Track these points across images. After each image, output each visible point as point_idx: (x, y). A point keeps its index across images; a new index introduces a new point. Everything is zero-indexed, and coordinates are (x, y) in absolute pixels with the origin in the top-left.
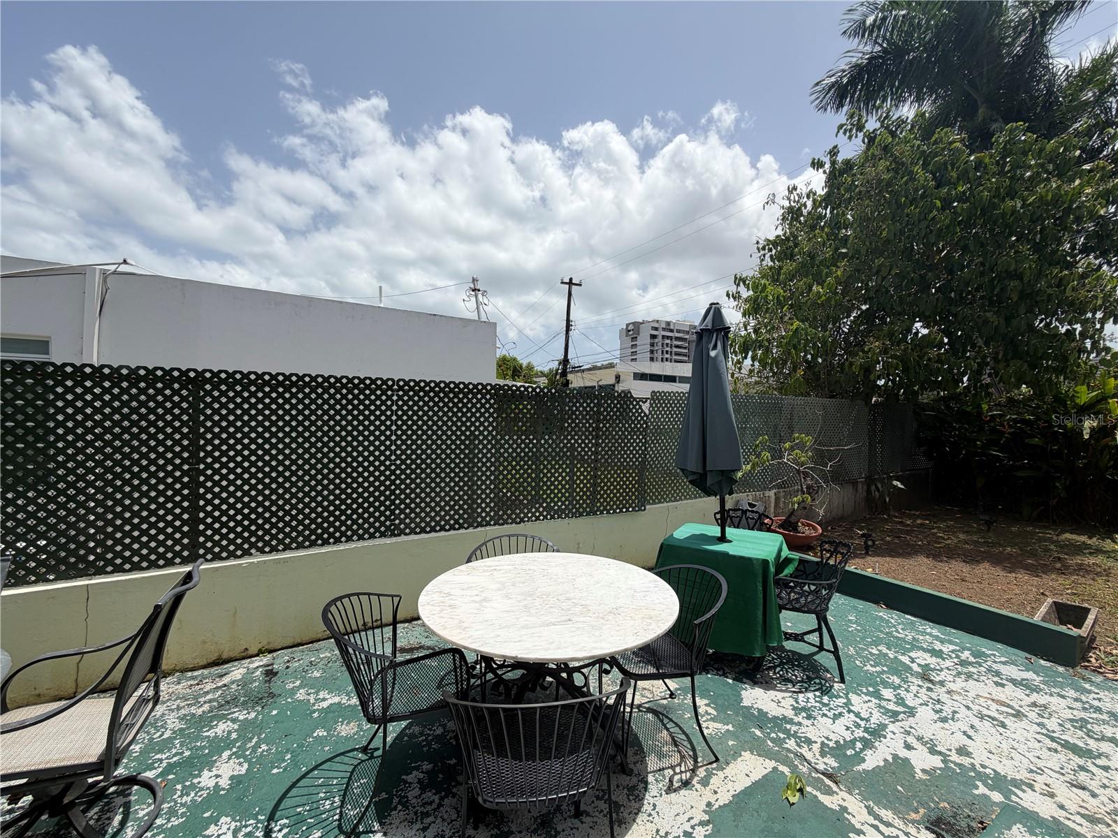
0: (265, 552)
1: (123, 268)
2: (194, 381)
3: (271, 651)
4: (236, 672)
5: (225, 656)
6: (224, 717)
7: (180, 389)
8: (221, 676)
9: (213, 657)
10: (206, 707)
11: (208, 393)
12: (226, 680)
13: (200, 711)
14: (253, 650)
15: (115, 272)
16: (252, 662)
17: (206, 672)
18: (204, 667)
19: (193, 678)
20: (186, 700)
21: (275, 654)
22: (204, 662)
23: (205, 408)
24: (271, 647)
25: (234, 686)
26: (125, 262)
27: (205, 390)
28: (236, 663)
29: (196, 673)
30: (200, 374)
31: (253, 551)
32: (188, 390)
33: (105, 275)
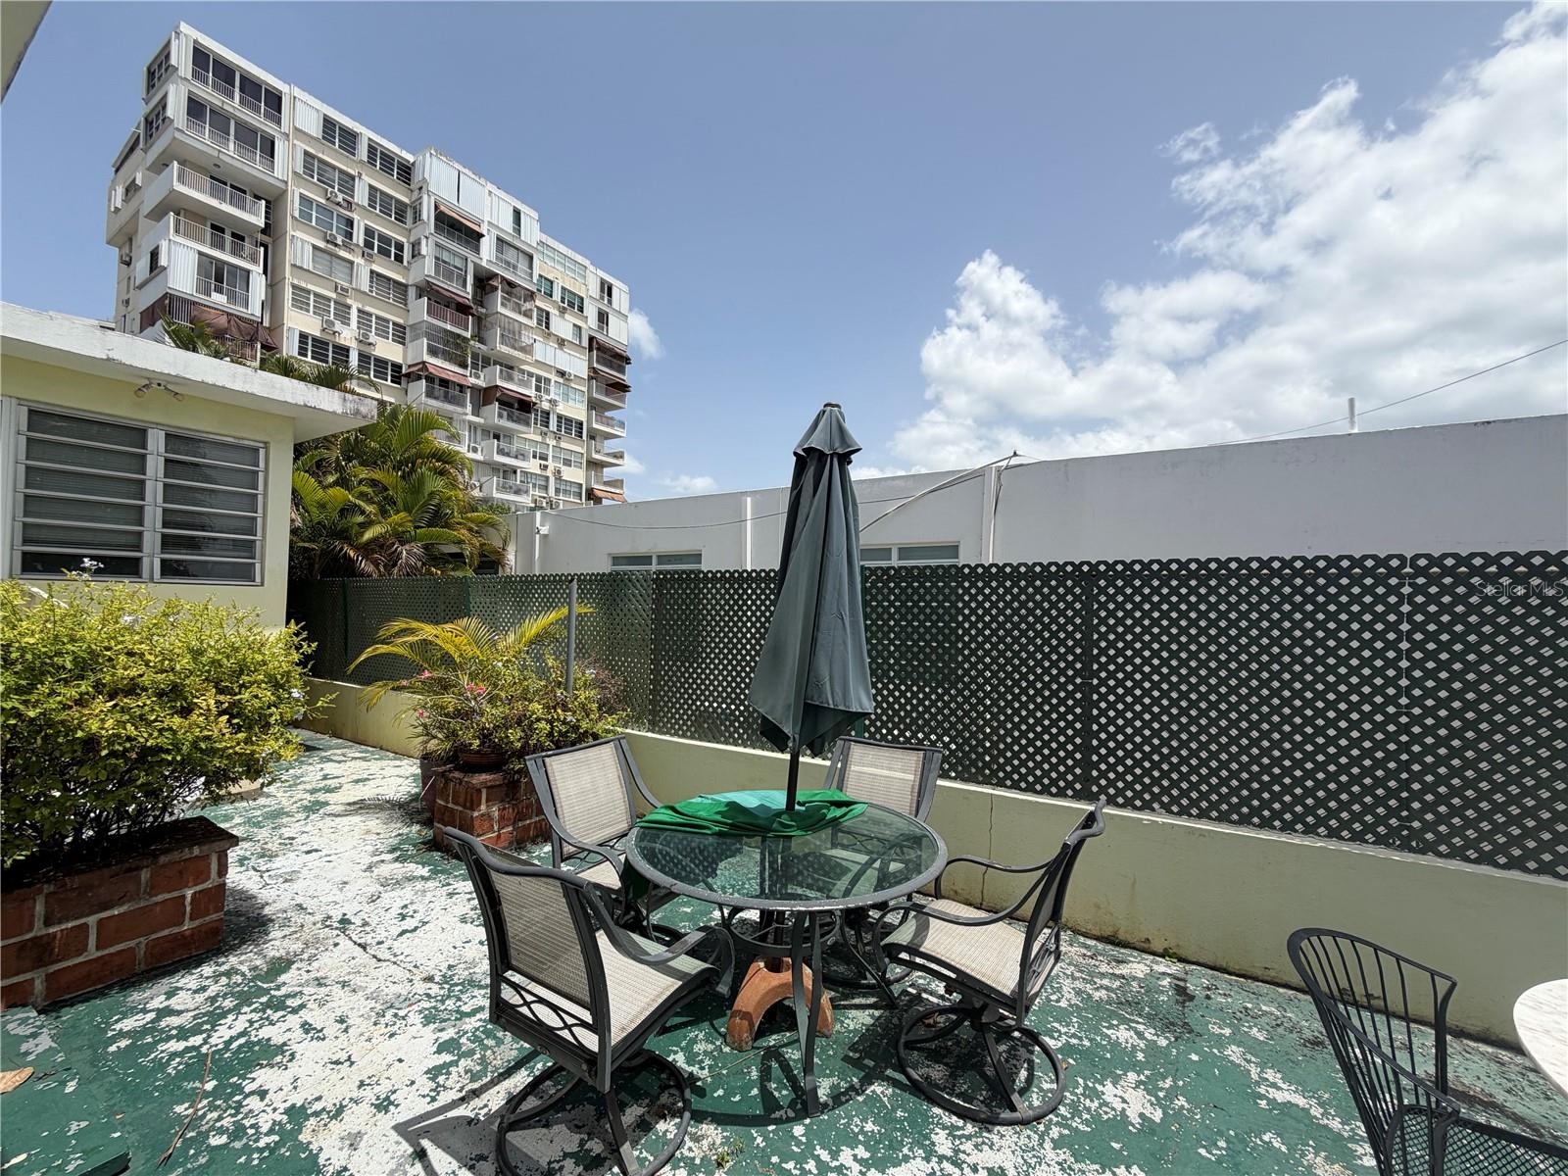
0: (1172, 812)
1: (1014, 461)
2: (1087, 577)
3: (1181, 960)
4: (1135, 965)
5: (1122, 936)
6: (1124, 1021)
7: (1074, 587)
8: (1119, 962)
9: (1108, 932)
10: (1103, 994)
11: (1103, 591)
12: (1124, 970)
13: (1097, 995)
14: (1158, 946)
15: (1007, 468)
16: (1157, 963)
17: (1100, 946)
18: (1098, 939)
19: (1087, 947)
20: (1082, 972)
21: (1189, 967)
22: (1097, 933)
23: (1099, 609)
24: (1183, 953)
25: (1134, 984)
26: (1015, 454)
27: (1099, 587)
28: (1135, 953)
29: (1090, 942)
30: (1094, 567)
31: (1156, 806)
32: (1081, 587)
33: (999, 471)
